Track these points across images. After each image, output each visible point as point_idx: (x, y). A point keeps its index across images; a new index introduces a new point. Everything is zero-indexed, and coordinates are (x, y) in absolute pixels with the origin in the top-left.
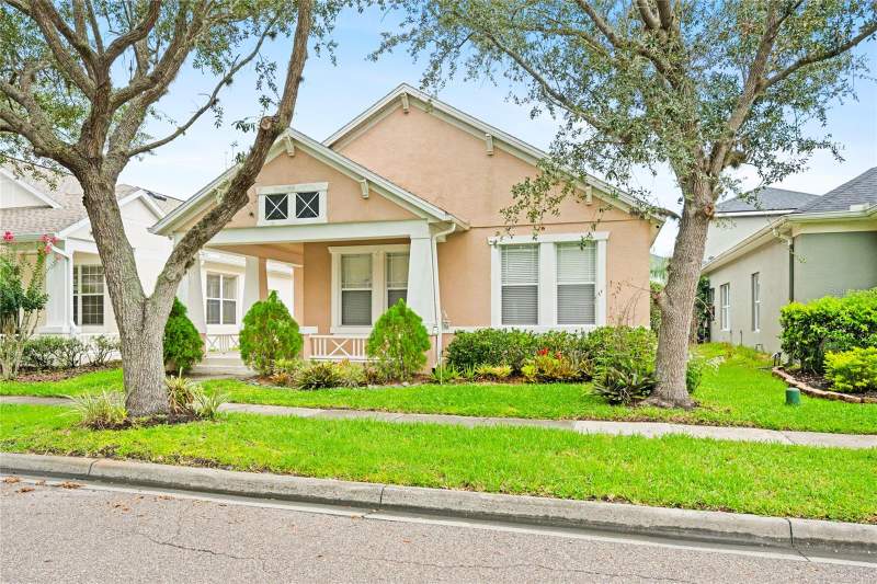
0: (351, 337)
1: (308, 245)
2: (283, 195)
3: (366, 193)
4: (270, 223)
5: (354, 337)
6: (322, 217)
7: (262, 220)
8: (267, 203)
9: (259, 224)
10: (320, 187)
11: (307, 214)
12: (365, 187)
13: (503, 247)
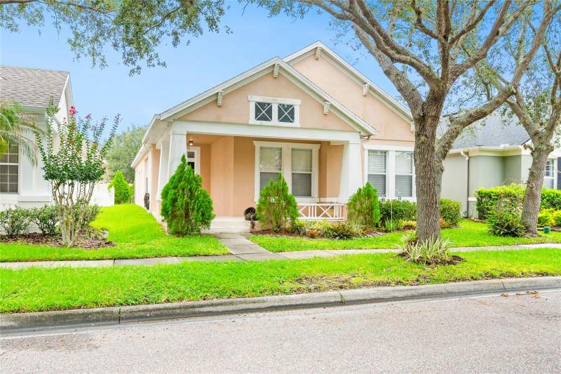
0: (307, 205)
2: (268, 104)
3: (326, 112)
4: (259, 122)
5: (310, 205)
6: (297, 123)
7: (252, 120)
8: (257, 108)
10: (296, 103)
11: (286, 120)
12: (327, 108)
13: (369, 151)
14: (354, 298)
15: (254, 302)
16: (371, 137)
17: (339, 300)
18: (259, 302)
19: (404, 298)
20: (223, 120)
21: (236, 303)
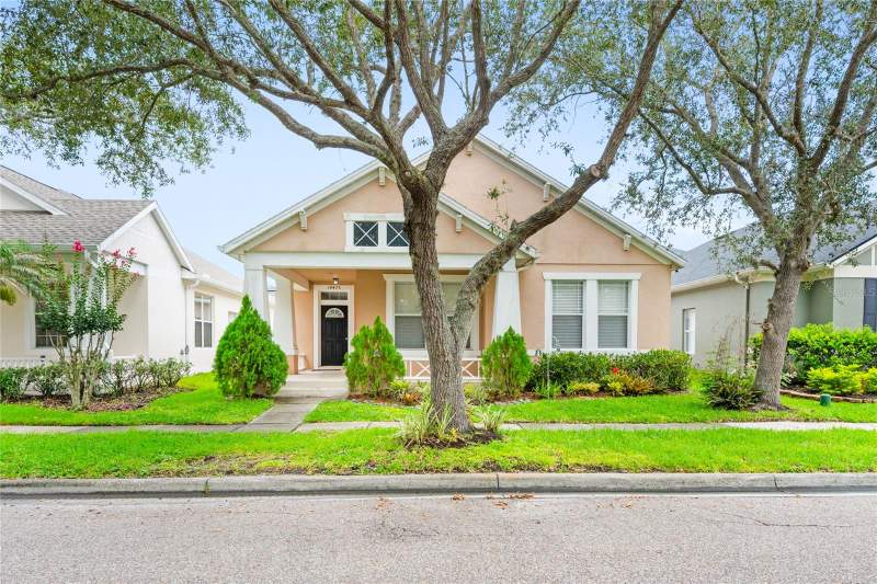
1: (361, 272)
2: (373, 223)
3: (459, 228)
4: (359, 249)
7: (350, 245)
8: (356, 229)
9: (347, 250)
11: (398, 242)
12: (459, 222)
13: (554, 282)
14: (226, 488)
15: (76, 485)
16: (536, 262)
17: (202, 489)
18: (82, 485)
19: (306, 493)
20: (310, 248)
21: (51, 485)
